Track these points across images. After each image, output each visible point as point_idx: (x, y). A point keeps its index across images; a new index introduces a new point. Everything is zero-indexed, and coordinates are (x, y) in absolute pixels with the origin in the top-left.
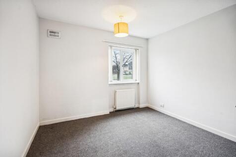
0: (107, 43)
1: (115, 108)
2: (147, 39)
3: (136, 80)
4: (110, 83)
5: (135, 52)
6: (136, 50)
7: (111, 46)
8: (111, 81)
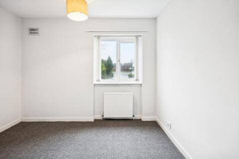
0: (93, 33)
1: (103, 116)
2: (155, 19)
3: (137, 80)
4: (95, 82)
5: (135, 40)
6: (137, 37)
7: (99, 37)
8: (99, 81)
